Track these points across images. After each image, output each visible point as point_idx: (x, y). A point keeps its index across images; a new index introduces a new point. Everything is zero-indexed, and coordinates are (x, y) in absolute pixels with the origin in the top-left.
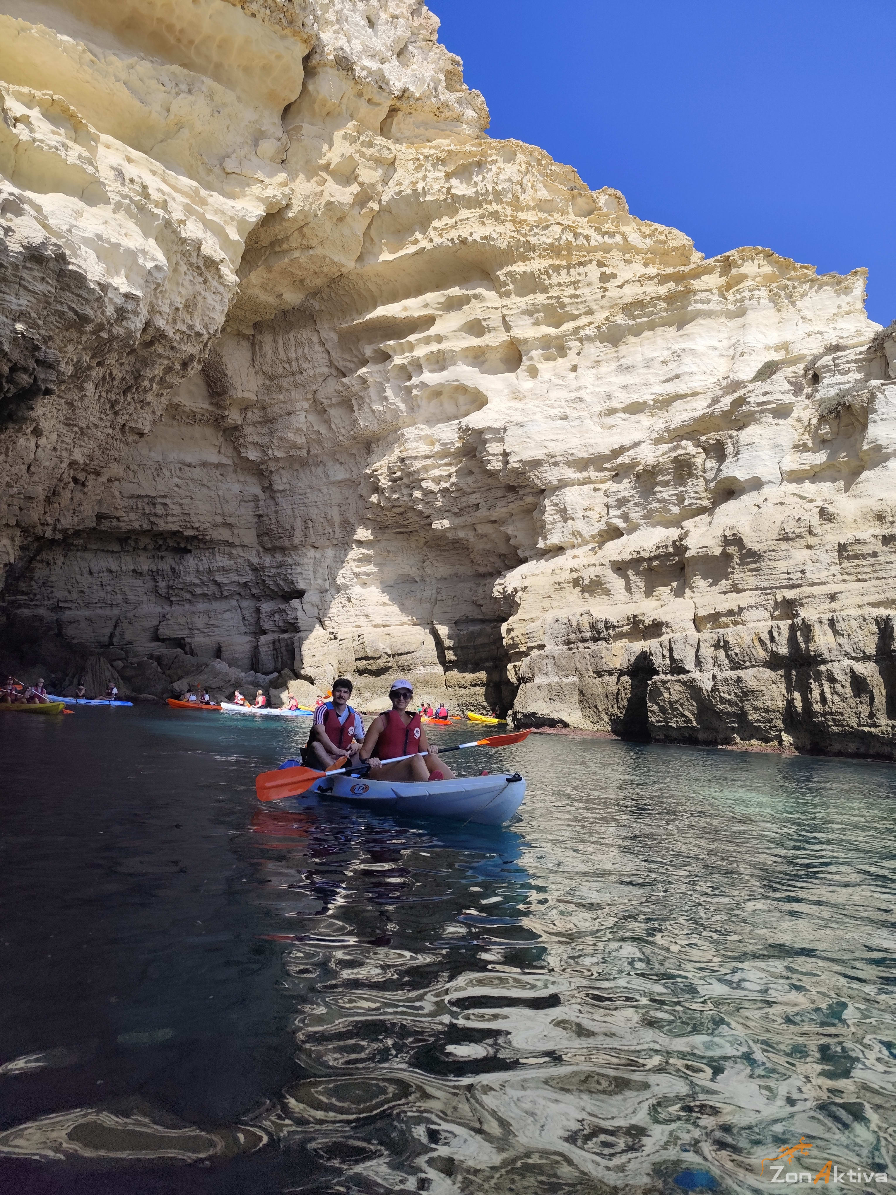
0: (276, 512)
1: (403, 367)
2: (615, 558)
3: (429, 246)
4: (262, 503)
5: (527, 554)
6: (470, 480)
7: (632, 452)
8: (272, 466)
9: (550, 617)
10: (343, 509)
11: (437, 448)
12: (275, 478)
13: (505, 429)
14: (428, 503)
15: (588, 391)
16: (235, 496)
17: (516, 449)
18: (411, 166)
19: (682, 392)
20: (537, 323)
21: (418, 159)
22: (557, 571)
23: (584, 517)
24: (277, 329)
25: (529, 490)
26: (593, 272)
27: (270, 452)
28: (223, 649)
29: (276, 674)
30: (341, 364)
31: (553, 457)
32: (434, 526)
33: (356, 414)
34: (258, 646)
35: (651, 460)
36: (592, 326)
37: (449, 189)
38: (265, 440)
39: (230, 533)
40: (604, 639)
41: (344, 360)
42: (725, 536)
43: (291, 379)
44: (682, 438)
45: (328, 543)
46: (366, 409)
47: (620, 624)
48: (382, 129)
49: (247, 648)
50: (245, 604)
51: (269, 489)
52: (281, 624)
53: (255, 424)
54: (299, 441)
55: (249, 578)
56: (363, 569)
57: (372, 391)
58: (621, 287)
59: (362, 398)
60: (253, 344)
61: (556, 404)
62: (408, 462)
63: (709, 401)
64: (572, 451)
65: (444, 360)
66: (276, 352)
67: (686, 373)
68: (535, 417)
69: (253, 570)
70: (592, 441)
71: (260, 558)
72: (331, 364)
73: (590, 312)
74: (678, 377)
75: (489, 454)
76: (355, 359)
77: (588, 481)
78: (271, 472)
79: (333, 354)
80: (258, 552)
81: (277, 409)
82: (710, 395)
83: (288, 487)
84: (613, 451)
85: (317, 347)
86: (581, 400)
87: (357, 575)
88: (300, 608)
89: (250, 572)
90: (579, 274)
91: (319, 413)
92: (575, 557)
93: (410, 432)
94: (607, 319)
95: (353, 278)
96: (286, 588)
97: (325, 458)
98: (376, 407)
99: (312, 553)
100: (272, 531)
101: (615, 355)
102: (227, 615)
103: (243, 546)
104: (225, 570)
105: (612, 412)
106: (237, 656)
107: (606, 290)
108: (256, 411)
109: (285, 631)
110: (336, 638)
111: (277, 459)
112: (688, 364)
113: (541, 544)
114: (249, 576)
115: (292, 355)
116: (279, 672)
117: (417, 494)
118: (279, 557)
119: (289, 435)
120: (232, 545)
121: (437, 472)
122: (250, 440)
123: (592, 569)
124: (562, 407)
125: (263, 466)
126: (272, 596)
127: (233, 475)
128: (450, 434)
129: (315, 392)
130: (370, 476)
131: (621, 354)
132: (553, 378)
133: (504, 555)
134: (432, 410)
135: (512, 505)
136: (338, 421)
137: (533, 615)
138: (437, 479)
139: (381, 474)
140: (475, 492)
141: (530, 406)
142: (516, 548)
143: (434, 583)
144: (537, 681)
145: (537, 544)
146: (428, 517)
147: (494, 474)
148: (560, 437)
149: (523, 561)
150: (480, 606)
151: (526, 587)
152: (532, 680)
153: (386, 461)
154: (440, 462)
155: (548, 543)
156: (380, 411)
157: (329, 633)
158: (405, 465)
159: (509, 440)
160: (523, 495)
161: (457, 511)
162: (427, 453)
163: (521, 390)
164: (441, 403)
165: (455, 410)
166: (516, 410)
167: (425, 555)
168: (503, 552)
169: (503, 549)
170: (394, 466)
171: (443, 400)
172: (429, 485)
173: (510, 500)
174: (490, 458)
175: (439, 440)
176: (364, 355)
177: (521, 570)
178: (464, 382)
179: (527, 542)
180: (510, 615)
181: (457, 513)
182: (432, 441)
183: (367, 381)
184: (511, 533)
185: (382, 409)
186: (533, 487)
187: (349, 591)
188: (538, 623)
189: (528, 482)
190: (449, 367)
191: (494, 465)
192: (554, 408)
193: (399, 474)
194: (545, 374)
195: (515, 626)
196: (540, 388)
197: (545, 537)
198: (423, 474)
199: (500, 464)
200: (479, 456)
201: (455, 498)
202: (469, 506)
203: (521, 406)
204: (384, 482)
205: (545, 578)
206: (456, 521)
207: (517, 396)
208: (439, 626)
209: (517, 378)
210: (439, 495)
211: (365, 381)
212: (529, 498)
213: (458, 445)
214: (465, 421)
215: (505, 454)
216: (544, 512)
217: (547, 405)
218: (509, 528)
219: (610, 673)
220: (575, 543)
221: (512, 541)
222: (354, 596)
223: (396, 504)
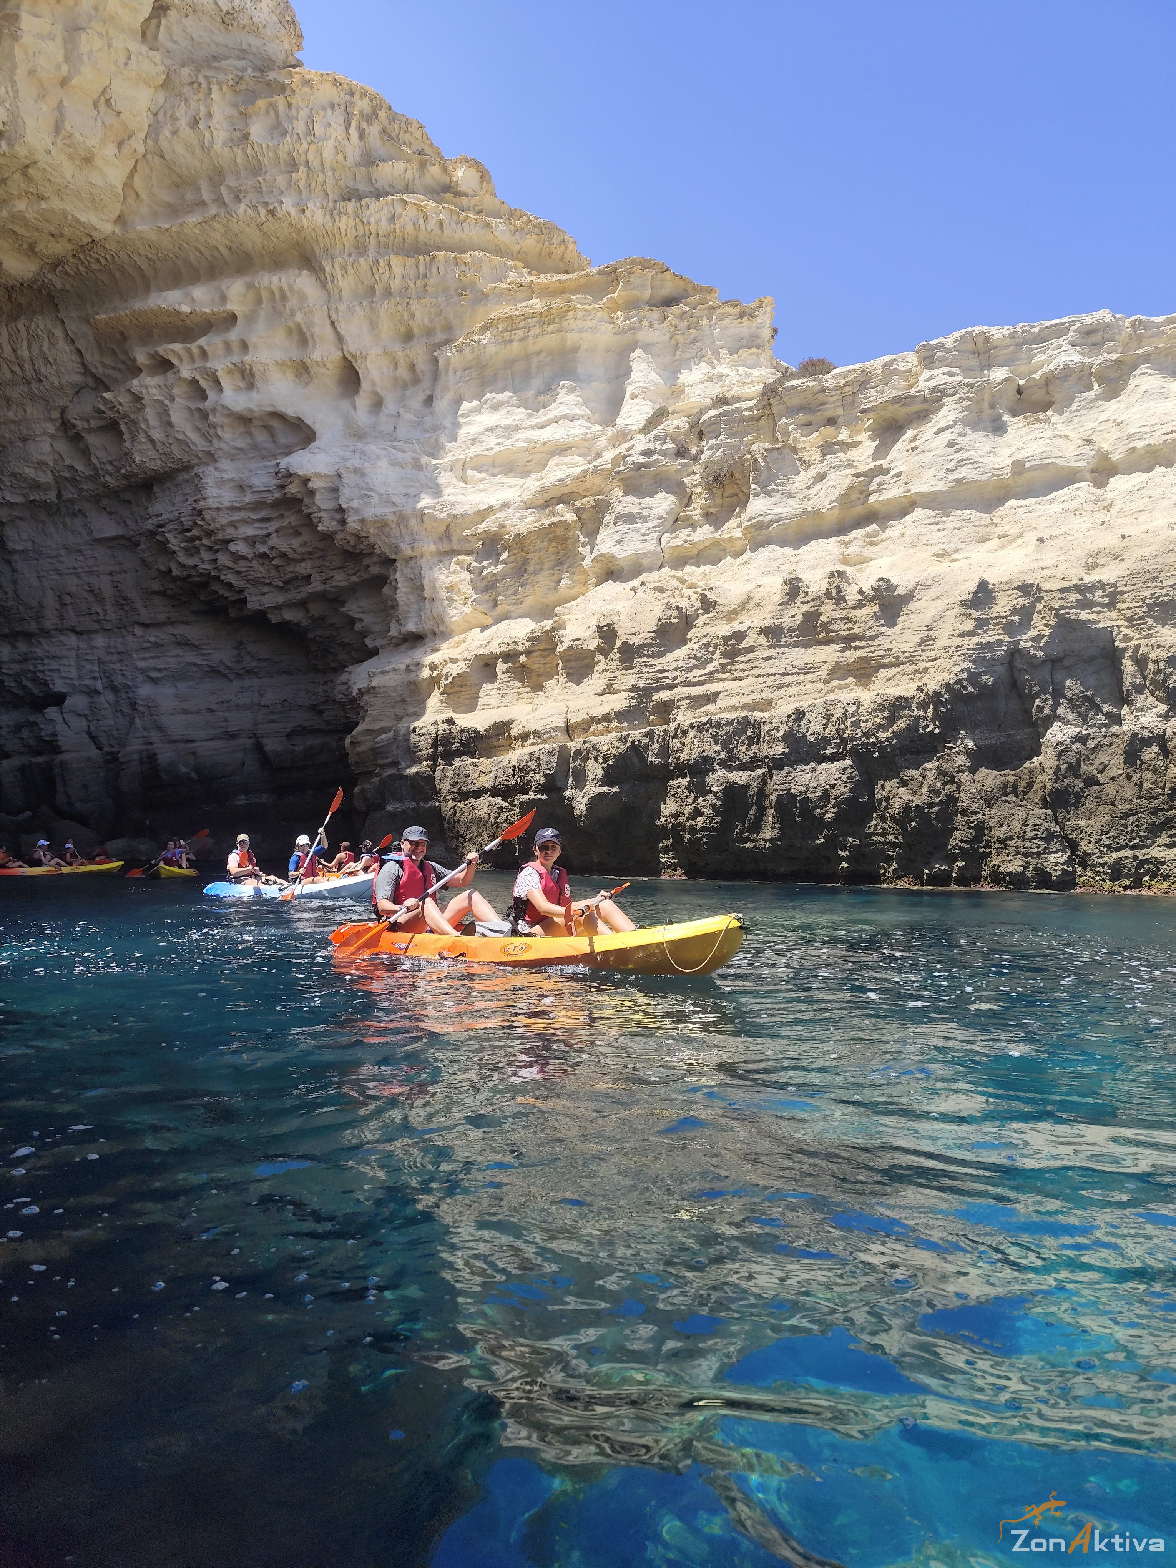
0: (14, 582)
1: (192, 383)
2: (480, 652)
3: (222, 213)
5: (378, 643)
6: (296, 542)
7: (498, 517)
9: (403, 726)
10: (116, 578)
11: (248, 498)
12: (9, 532)
13: (339, 475)
14: (239, 573)
15: (447, 431)
17: (355, 504)
18: (188, 92)
20: (377, 334)
21: (199, 84)
22: (412, 668)
23: (447, 597)
25: (375, 559)
26: (448, 270)
30: (100, 371)
31: (402, 517)
32: (249, 605)
33: (127, 444)
35: (521, 528)
36: (451, 344)
37: (245, 133)
40: (470, 752)
41: (105, 366)
42: (599, 626)
43: (25, 388)
44: (560, 500)
45: (96, 626)
46: (142, 437)
47: (488, 734)
48: (143, 34)
52: (32, 742)
54: (43, 480)
56: (151, 663)
57: (149, 413)
59: (134, 422)
61: (406, 447)
62: (208, 516)
63: (592, 454)
64: (429, 510)
65: (252, 375)
67: (567, 415)
68: (378, 463)
70: (453, 498)
72: (86, 370)
73: (447, 325)
74: (558, 419)
75: (320, 510)
76: (121, 366)
77: (450, 550)
79: (87, 355)
82: (593, 447)
83: (30, 546)
84: (478, 513)
85: (62, 344)
86: (438, 442)
87: (142, 671)
88: (59, 719)
91: (71, 440)
92: (435, 648)
93: (208, 474)
94: (468, 335)
95: (112, 246)
96: (36, 692)
97: (86, 505)
98: (157, 434)
99: (72, 640)
100: (9, 609)
101: (480, 386)
105: (477, 460)
107: (465, 297)
109: (38, 753)
110: (116, 760)
111: (10, 505)
113: (393, 632)
115: (25, 354)
117: (223, 559)
118: (22, 647)
119: (27, 470)
121: (250, 531)
123: (453, 666)
124: (414, 452)
126: (15, 702)
128: (264, 480)
129: (64, 409)
130: (153, 533)
132: (402, 411)
133: (349, 644)
134: (238, 445)
135: (354, 579)
136: (101, 454)
137: (384, 724)
138: (251, 541)
139: (170, 531)
140: (304, 560)
141: (373, 448)
142: (364, 634)
143: (256, 682)
144: (389, 808)
145: (389, 631)
146: (241, 591)
147: (329, 537)
148: (412, 491)
149: (373, 653)
150: (321, 712)
151: (374, 688)
152: (381, 807)
153: (176, 514)
154: (254, 517)
155: (403, 630)
156: (163, 443)
157: (107, 753)
158: (203, 519)
159: (345, 493)
160: (368, 566)
161: (281, 584)
162: (235, 504)
163: (360, 423)
164: (250, 434)
165: (271, 446)
166: (354, 452)
167: (241, 643)
168: (347, 640)
169: (347, 637)
170: (187, 521)
171: (253, 430)
172: (240, 548)
173: (351, 572)
174: (320, 514)
175: (251, 487)
176: (134, 360)
177: (370, 665)
178: (281, 409)
179: (376, 628)
180: (358, 724)
181: (281, 588)
182: (241, 488)
183: (142, 398)
184: (355, 616)
185: (164, 439)
186: (379, 556)
187: (131, 695)
188: (390, 734)
189: (373, 547)
190: (259, 385)
191: (327, 524)
192: (404, 451)
193: (196, 532)
194: (391, 405)
195: (361, 738)
196: (385, 423)
197: (398, 621)
198: (230, 532)
199: (335, 523)
200: (306, 511)
201: (277, 567)
202: (296, 578)
203: (360, 446)
204: (174, 542)
205: (398, 677)
206: (281, 599)
207: (357, 434)
208: (265, 741)
209: (355, 408)
210: (255, 562)
211: (138, 398)
212: (375, 570)
213: (277, 495)
214: (284, 462)
215: (341, 510)
216: (396, 588)
217: (395, 448)
218: (352, 608)
219: (478, 794)
220: (437, 631)
221: (358, 626)
222: (140, 702)
223: (193, 572)
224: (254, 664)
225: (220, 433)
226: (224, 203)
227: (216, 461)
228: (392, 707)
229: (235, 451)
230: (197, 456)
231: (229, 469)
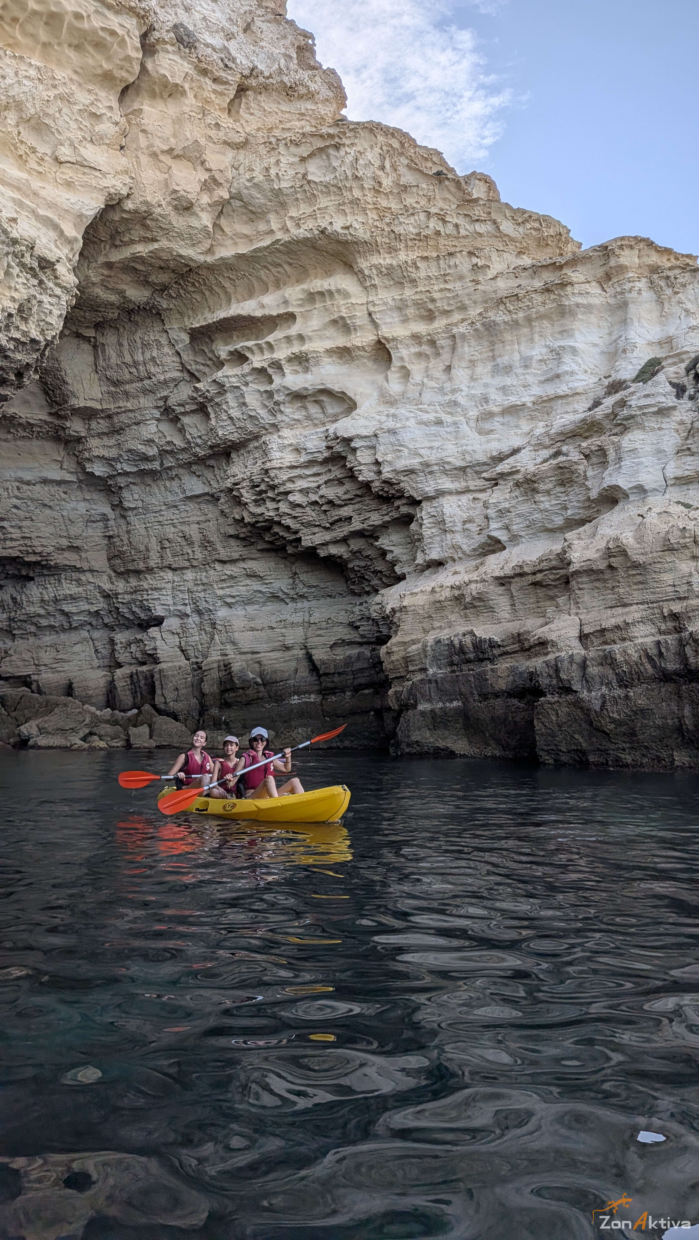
0: (128, 532)
1: (262, 371)
2: (497, 574)
3: (286, 238)
4: (111, 523)
5: (406, 570)
6: (340, 491)
7: (511, 460)
8: (122, 481)
9: (431, 638)
10: (201, 526)
11: (303, 458)
12: (125, 494)
13: (376, 436)
14: (295, 517)
15: (463, 394)
16: (81, 516)
17: (389, 458)
18: (263, 150)
19: (562, 393)
20: (405, 320)
21: (270, 143)
22: (437, 589)
23: (464, 530)
24: (121, 330)
25: (404, 501)
26: (463, 263)
27: (119, 466)
28: (74, 685)
29: (135, 711)
30: (193, 368)
31: (428, 466)
32: (303, 543)
33: (213, 422)
34: (113, 681)
35: (532, 468)
36: (466, 323)
37: (304, 176)
38: (113, 453)
39: (77, 557)
40: (489, 659)
41: (197, 363)
42: (609, 548)
43: (140, 385)
44: (565, 443)
45: (187, 564)
46: (224, 416)
47: (505, 643)
48: (229, 110)
49: (102, 682)
50: (96, 634)
51: (118, 506)
52: (139, 655)
53: (100, 435)
54: (151, 454)
55: (101, 606)
56: (228, 591)
57: (230, 396)
58: (494, 278)
59: (218, 405)
60: (95, 347)
61: (429, 409)
62: (273, 474)
63: (591, 402)
64: (449, 459)
65: (308, 360)
66: (120, 355)
67: (566, 372)
68: (408, 423)
69: (104, 597)
70: (469, 448)
71: (112, 583)
72: (184, 368)
73: (463, 308)
74: (558, 376)
75: (360, 464)
77: (467, 491)
78: (120, 488)
79: (185, 357)
80: (110, 578)
81: (124, 418)
82: (592, 396)
83: (140, 504)
84: (493, 458)
85: (166, 350)
86: (455, 403)
87: (221, 598)
88: (158, 636)
89: (101, 599)
90: (449, 266)
91: (171, 420)
92: (456, 573)
93: (273, 441)
94: (480, 314)
95: (204, 272)
96: (142, 616)
97: (181, 471)
98: (235, 413)
99: (169, 575)
100: (124, 553)
101: (491, 354)
102: (77, 648)
103: (91, 571)
104: (74, 598)
105: (489, 416)
106: (90, 692)
107: (477, 282)
108: (100, 421)
109: (143, 664)
110: (200, 668)
111: (126, 474)
112: (568, 364)
113: (419, 560)
114: (100, 604)
115: (139, 357)
116: (138, 708)
117: (284, 507)
118: (133, 582)
119: (140, 447)
120: (80, 570)
121: (305, 484)
122: (96, 454)
123: (473, 586)
124: (436, 412)
125: (110, 482)
126: (127, 624)
127: (79, 493)
128: (316, 443)
129: (166, 398)
130: (231, 490)
131: (497, 353)
132: (425, 380)
133: (381, 572)
134: (296, 417)
135: (387, 518)
136: (194, 431)
137: (414, 637)
138: (305, 492)
139: (243, 488)
140: (346, 505)
141: (402, 411)
142: (393, 564)
143: (306, 604)
144: (420, 707)
145: (414, 559)
146: (296, 532)
147: (367, 485)
148: (436, 444)
149: (401, 578)
150: (357, 628)
151: (405, 607)
152: (415, 706)
153: (248, 474)
154: (308, 472)
155: (428, 558)
156: (239, 419)
157: (193, 663)
158: (269, 477)
159: (381, 448)
160: (398, 507)
161: (328, 525)
162: (293, 464)
163: (391, 393)
164: (305, 408)
165: (322, 416)
166: (388, 416)
167: (295, 574)
168: (379, 569)
169: (380, 566)
170: (257, 479)
171: (307, 404)
172: (296, 498)
173: (384, 512)
174: (360, 468)
175: (305, 449)
176: (218, 358)
177: (400, 588)
178: (330, 386)
179: (404, 558)
180: (389, 637)
181: (328, 528)
182: (297, 450)
183: (224, 386)
184: (387, 548)
185: (241, 416)
186: (408, 498)
187: (212, 617)
188: (419, 646)
189: (403, 492)
190: (313, 369)
191: (366, 475)
192: (428, 412)
193: (263, 487)
194: (417, 376)
195: (395, 649)
196: (412, 391)
197: (423, 551)
198: (289, 486)
199: (372, 474)
200: (349, 465)
201: (325, 511)
202: (340, 520)
203: (392, 411)
204: (247, 496)
205: (425, 597)
206: (328, 536)
207: (388, 400)
208: (313, 652)
209: (387, 380)
210: (307, 508)
211: (221, 386)
212: (404, 510)
213: (326, 454)
214: (332, 428)
215: (377, 463)
216: (421, 525)
217: (421, 410)
218: (384, 542)
219: (497, 695)
220: (456, 557)
221: (389, 557)
222: (218, 622)
223: (261, 519)
224: (305, 590)
225: (282, 409)
226: (288, 230)
227: (279, 431)
228: (420, 622)
229: (293, 422)
230: (264, 428)
231: (289, 436)
